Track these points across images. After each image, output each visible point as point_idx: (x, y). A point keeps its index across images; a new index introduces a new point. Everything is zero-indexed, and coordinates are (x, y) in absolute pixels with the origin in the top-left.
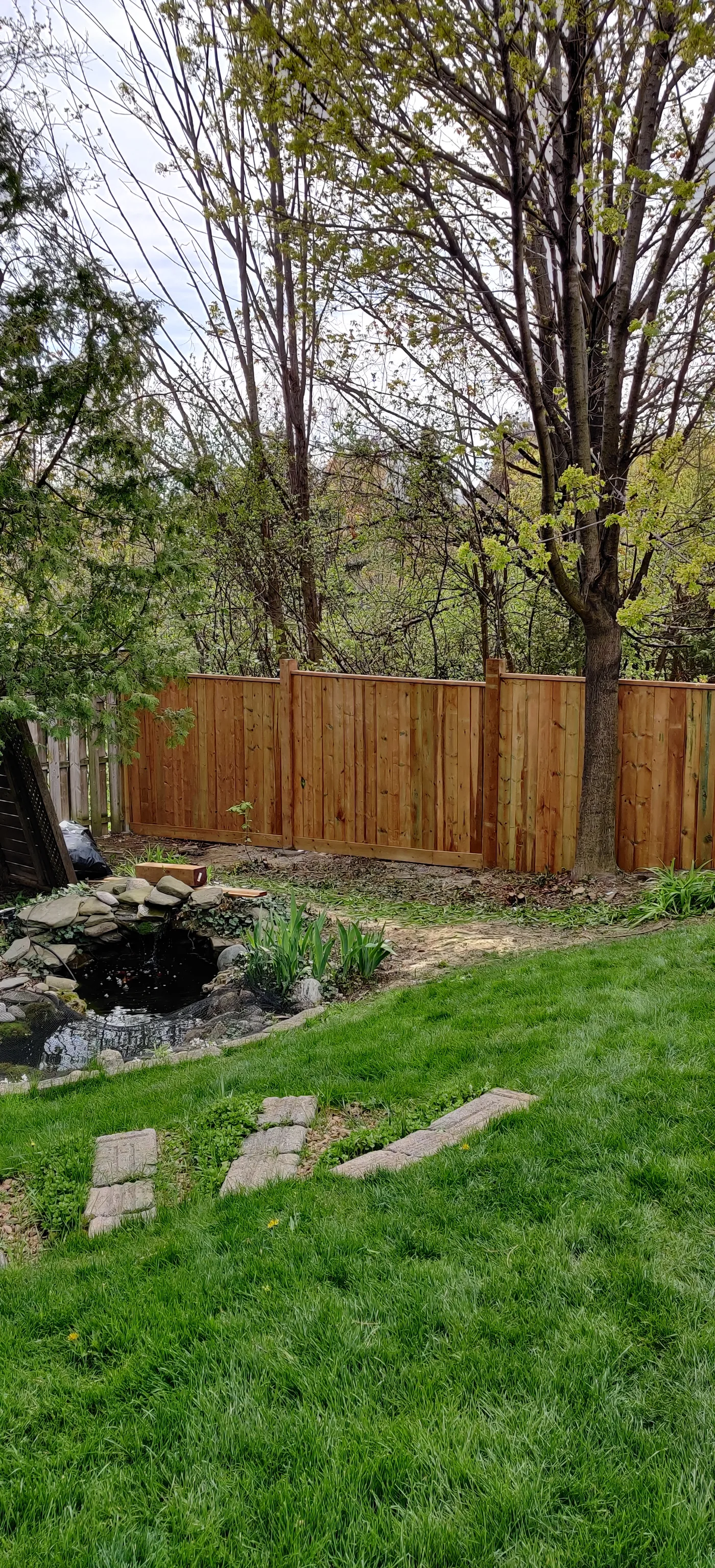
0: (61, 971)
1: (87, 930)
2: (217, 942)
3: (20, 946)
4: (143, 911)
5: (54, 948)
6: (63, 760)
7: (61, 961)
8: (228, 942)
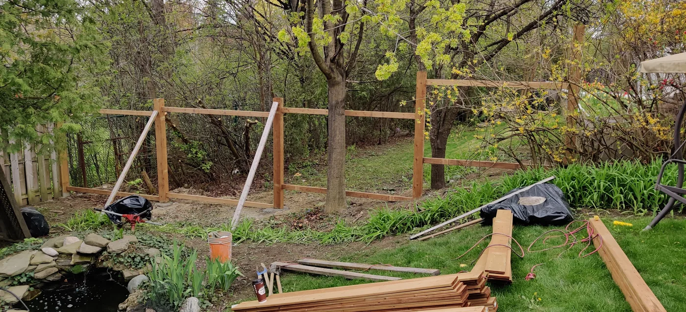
1: (36, 275)
2: (127, 274)
4: (75, 259)
5: (12, 289)
6: (20, 159)
7: (17, 299)
8: (135, 273)
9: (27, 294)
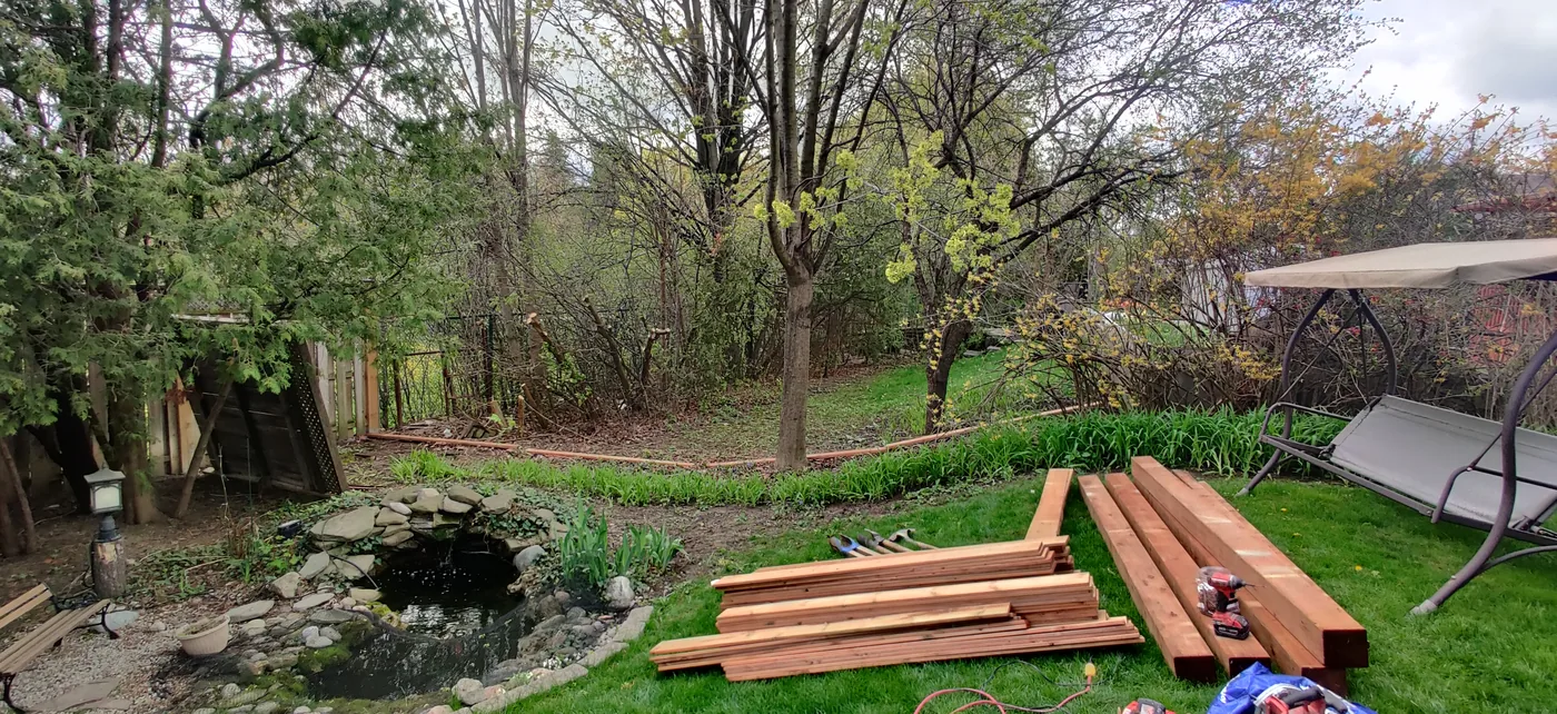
1: (385, 540)
2: (512, 544)
5: (351, 559)
7: (362, 572)
8: (524, 544)
9: (375, 567)
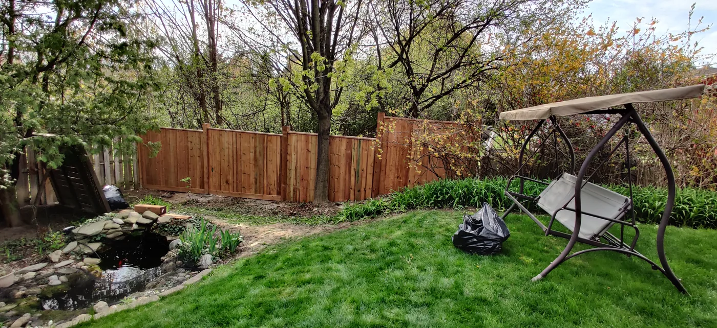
0: (92, 255)
1: (107, 236)
2: (169, 238)
3: (73, 245)
4: (135, 226)
5: (90, 245)
7: (93, 251)
8: (174, 238)
9: (100, 248)
